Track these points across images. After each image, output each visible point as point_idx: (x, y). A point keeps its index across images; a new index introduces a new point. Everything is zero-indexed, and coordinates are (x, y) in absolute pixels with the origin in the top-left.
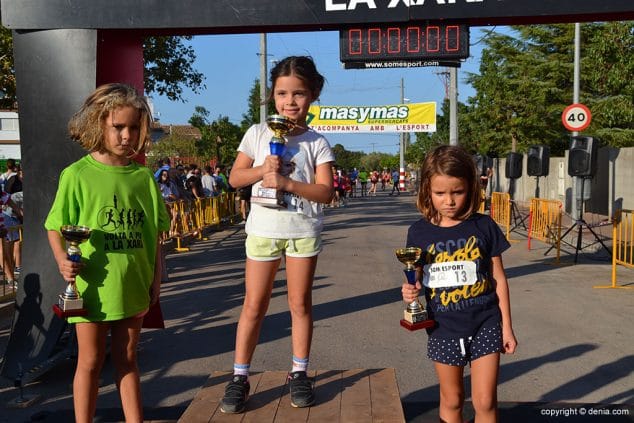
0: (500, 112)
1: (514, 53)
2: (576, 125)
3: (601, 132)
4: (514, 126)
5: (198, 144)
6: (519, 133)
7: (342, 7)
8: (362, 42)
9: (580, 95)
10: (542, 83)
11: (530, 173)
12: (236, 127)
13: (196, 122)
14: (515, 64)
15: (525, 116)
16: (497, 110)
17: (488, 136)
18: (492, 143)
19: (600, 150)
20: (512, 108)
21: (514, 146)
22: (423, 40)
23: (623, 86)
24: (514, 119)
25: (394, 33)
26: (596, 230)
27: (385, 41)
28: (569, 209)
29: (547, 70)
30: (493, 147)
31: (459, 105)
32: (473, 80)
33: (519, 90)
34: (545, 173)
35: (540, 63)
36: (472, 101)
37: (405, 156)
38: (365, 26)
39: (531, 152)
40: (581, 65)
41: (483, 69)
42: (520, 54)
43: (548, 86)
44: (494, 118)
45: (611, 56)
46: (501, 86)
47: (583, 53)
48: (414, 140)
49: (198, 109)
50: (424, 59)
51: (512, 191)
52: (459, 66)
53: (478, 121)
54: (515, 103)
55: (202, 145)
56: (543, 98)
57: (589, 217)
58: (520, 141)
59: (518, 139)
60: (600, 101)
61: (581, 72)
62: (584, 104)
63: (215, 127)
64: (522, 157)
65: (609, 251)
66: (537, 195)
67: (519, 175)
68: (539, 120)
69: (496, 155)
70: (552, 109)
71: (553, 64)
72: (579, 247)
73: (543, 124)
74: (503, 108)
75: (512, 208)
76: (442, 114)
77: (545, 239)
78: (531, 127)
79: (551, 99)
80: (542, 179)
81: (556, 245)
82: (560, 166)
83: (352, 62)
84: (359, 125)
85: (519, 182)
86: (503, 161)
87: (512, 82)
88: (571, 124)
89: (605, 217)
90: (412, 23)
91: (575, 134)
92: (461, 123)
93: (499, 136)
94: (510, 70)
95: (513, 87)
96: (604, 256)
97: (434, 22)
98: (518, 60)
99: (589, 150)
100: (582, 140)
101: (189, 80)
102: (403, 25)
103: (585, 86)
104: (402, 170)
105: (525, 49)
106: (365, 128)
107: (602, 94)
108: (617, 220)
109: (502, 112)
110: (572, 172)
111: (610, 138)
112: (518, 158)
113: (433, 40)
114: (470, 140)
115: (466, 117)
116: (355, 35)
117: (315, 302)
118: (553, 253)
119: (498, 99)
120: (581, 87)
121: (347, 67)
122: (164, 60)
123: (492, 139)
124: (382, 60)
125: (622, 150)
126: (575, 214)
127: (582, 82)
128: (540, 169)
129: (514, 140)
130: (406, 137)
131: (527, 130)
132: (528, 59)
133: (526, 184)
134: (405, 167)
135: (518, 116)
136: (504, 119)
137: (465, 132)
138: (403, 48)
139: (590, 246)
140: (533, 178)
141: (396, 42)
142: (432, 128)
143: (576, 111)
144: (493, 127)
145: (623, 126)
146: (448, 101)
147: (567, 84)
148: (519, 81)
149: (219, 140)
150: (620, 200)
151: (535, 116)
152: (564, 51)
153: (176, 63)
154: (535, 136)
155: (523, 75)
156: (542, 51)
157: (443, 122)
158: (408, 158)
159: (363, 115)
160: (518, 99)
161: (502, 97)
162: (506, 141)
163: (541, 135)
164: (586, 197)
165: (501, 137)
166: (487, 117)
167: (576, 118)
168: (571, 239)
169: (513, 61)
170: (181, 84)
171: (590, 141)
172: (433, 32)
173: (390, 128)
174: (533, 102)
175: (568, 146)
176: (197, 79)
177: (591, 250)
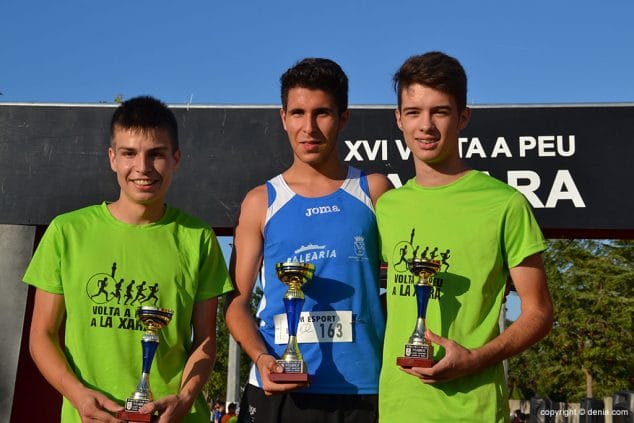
0: (567, 339)
1: (584, 257)
4: (590, 359)
6: (597, 369)
10: (625, 300)
14: (586, 272)
15: (604, 345)
16: (563, 335)
17: (550, 370)
18: (556, 380)
20: (585, 333)
21: (589, 387)
24: (589, 348)
30: (558, 386)
33: (594, 309)
35: (621, 272)
39: (618, 398)
42: (592, 258)
44: (559, 347)
46: (568, 301)
54: (589, 327)
56: (628, 320)
58: (598, 380)
59: (594, 376)
68: (624, 352)
69: (563, 398)
74: (572, 332)
78: (613, 362)
86: (575, 407)
87: (583, 296)
93: (566, 371)
94: (579, 280)
95: (586, 304)
98: (590, 267)
105: (599, 252)
109: (570, 337)
114: (525, 374)
119: (564, 320)
123: (555, 374)
129: (589, 378)
131: (608, 364)
132: (604, 265)
135: (594, 345)
136: (573, 348)
144: (557, 358)
151: (619, 346)
154: (620, 375)
155: (598, 287)
156: (624, 256)
160: (592, 321)
161: (570, 317)
162: (577, 379)
165: (570, 372)
166: (549, 344)
169: (582, 267)
174: (616, 326)
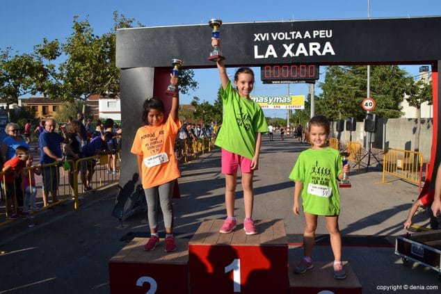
1: (340, 74)
2: (368, 108)
3: (380, 111)
4: (341, 107)
5: (194, 114)
6: (343, 110)
7: (262, 57)
8: (271, 72)
9: (370, 93)
10: (353, 88)
11: (347, 129)
12: (212, 106)
13: (194, 104)
14: (341, 79)
15: (345, 103)
16: (333, 99)
17: (328, 111)
18: (330, 115)
19: (379, 120)
20: (340, 99)
21: (340, 117)
22: (298, 71)
23: (389, 91)
24: (341, 104)
25: (285, 68)
26: (376, 156)
27: (281, 72)
28: (365, 146)
29: (356, 82)
31: (315, 96)
32: (321, 85)
33: (343, 91)
34: (354, 130)
35: (352, 78)
36: (321, 95)
37: (290, 120)
38: (272, 65)
39: (348, 120)
40: (370, 80)
41: (326, 81)
42: (343, 74)
43: (356, 89)
44: (331, 104)
45: (383, 78)
46: (334, 88)
47: (371, 74)
48: (294, 112)
49: (195, 98)
50: (299, 80)
51: (339, 137)
52: (314, 83)
53: (324, 105)
54: (341, 97)
55: (196, 114)
56: (353, 94)
57: (374, 150)
59: (342, 113)
60: (379, 96)
61: (370, 83)
62: (372, 98)
63: (202, 106)
64: (344, 122)
65: (382, 166)
66: (351, 140)
67: (343, 130)
68: (352, 104)
69: (332, 120)
70: (358, 100)
71: (358, 79)
72: (369, 164)
73: (354, 106)
75: (339, 145)
76: (307, 101)
77: (354, 160)
78: (348, 108)
79: (357, 95)
80: (353, 132)
81: (358, 163)
82: (361, 126)
83: (266, 81)
84: (269, 106)
85: (342, 133)
86: (335, 123)
87: (339, 87)
88: (366, 107)
89: (381, 150)
90: (293, 64)
91: (368, 112)
92: (316, 105)
93: (333, 111)
94: (338, 82)
95: (340, 89)
96: (379, 168)
97: (303, 64)
98: (342, 77)
99: (374, 120)
100: (371, 115)
101: (191, 85)
102: (289, 65)
103: (372, 89)
104: (288, 126)
106: (271, 107)
107: (380, 93)
108: (386, 151)
109: (335, 100)
110: (366, 129)
111: (383, 113)
112: (342, 122)
113: (303, 71)
115: (318, 102)
116: (268, 69)
117: (254, 187)
118: (357, 167)
119: (333, 95)
120: (371, 90)
121: (264, 83)
122: (180, 76)
123: (330, 113)
124: (280, 80)
125: (389, 120)
126: (367, 149)
127: (371, 88)
128: (352, 128)
129: (340, 113)
130: (290, 111)
131: (346, 109)
132: (347, 76)
133: (345, 135)
134: (290, 125)
136: (336, 104)
137: (318, 110)
138: (290, 75)
139: (374, 164)
140: (349, 132)
141: (286, 72)
142: (303, 107)
143: (368, 101)
144: (331, 107)
145: (390, 108)
146: (310, 95)
147: (364, 88)
148: (342, 87)
149: (204, 112)
150: (388, 142)
151: (350, 103)
152: (363, 73)
153: (186, 77)
154: (350, 112)
155: (344, 83)
156: (353, 73)
157: (307, 105)
158: (291, 121)
159: (271, 101)
160: (342, 95)
161: (335, 94)
162: (336, 114)
163: (353, 112)
164: (372, 141)
166: (328, 103)
167: (368, 104)
168: (365, 161)
169: (340, 77)
170: (187, 86)
171: (374, 115)
172: (303, 68)
173: (283, 107)
174: (349, 96)
175: (364, 117)
176: (195, 84)
177: (374, 166)
